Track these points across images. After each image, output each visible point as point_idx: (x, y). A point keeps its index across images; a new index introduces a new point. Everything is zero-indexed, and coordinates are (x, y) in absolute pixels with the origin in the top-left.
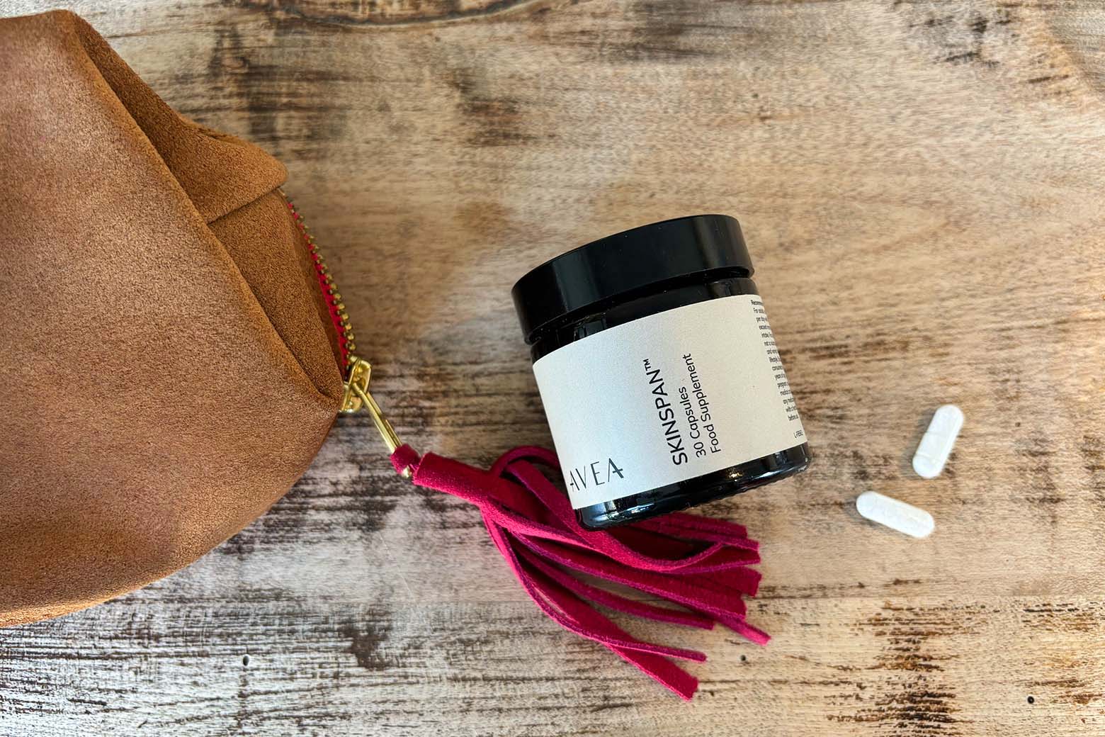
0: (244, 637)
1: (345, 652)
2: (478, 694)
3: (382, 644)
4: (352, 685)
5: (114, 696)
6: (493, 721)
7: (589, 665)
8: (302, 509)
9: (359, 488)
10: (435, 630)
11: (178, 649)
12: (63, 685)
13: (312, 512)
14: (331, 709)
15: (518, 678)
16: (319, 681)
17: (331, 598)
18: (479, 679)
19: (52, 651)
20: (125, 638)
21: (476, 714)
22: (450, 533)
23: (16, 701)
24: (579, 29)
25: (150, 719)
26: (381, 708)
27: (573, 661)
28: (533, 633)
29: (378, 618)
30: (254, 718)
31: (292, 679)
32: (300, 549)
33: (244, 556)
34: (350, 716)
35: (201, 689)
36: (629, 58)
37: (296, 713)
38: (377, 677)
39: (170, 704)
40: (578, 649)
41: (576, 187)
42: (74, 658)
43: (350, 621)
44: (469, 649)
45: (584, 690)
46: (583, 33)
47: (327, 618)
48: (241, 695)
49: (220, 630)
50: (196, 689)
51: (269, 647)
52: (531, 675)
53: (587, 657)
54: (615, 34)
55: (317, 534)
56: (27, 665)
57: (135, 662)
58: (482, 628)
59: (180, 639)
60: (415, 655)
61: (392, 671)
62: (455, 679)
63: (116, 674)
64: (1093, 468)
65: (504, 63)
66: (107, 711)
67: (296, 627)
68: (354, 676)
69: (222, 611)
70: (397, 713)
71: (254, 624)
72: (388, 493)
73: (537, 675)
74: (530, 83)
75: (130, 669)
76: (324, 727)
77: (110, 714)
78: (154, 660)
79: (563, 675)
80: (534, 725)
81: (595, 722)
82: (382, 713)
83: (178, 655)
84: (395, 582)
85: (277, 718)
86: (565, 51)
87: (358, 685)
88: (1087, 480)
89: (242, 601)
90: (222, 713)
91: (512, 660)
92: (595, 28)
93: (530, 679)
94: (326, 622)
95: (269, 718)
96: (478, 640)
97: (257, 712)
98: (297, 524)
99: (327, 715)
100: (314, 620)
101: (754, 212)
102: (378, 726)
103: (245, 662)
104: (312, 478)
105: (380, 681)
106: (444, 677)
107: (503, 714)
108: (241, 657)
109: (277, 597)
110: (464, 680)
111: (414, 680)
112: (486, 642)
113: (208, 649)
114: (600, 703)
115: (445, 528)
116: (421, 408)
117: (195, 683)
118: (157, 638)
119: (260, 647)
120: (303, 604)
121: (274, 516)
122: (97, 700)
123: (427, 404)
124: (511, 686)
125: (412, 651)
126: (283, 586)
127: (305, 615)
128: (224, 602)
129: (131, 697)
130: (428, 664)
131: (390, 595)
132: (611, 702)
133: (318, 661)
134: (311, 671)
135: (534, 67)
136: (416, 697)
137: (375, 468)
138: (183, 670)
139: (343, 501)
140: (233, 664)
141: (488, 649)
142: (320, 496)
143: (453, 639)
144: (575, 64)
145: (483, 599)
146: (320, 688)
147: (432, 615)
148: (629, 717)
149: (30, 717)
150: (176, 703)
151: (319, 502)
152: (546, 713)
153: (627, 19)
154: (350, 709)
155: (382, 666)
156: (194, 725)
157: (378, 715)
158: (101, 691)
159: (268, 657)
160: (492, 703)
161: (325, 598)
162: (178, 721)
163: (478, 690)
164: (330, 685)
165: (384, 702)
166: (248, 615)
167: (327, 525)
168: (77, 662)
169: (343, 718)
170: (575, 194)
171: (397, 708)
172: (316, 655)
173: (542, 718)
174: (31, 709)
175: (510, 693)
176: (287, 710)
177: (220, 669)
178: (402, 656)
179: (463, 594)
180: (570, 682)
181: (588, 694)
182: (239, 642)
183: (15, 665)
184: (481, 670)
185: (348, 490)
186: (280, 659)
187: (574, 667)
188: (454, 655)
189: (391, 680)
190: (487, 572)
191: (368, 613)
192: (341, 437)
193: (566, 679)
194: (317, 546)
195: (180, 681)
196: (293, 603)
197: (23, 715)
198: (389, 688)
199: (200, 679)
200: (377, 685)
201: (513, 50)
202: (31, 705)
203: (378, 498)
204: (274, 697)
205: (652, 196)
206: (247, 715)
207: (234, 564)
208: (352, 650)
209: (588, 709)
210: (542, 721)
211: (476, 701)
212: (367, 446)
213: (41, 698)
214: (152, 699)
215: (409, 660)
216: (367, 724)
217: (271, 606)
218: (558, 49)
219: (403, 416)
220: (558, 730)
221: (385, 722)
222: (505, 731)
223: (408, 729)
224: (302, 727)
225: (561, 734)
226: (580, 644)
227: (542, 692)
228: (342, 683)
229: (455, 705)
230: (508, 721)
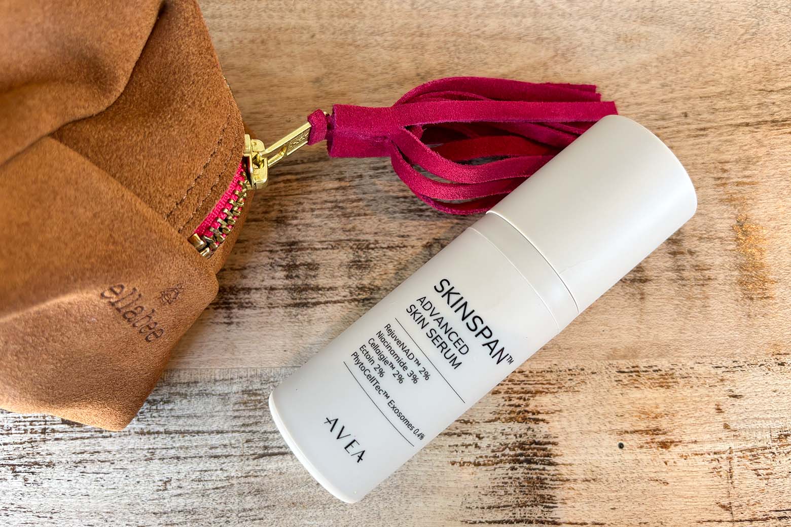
2: (160, 446)
4: (57, 439)
6: (172, 468)
7: (252, 421)
14: (39, 459)
15: (194, 432)
16: (28, 436)
18: (162, 433)
21: (158, 462)
26: (80, 457)
27: (239, 417)
28: (207, 395)
31: (8, 434)
34: (54, 465)
37: (11, 462)
38: (78, 431)
40: (243, 407)
41: (251, 31)
44: (154, 407)
45: (248, 441)
52: (205, 429)
53: (251, 414)
58: (165, 390)
61: (89, 426)
62: (142, 433)
64: (674, 254)
68: (58, 431)
70: (93, 461)
73: (210, 429)
76: (33, 473)
79: (230, 429)
80: (206, 471)
81: (257, 468)
82: (80, 462)
87: (61, 439)
88: (669, 264)
91: (189, 416)
93: (204, 432)
96: (161, 400)
99: (36, 463)
101: (398, 48)
102: (76, 473)
105: (79, 435)
106: (133, 432)
107: (181, 462)
110: (149, 433)
111: (107, 434)
112: (168, 402)
114: (261, 452)
124: (188, 437)
132: (270, 451)
133: (29, 419)
134: (23, 428)
136: (109, 448)
141: (170, 408)
146: (30, 442)
148: (285, 464)
152: (216, 460)
154: (54, 459)
157: (77, 463)
160: (172, 452)
163: (159, 442)
164: (38, 439)
165: (82, 453)
169: (48, 466)
170: (250, 36)
171: (92, 458)
173: (213, 464)
175: (186, 444)
176: (4, 459)
180: (236, 434)
181: (251, 444)
184: (164, 425)
187: (240, 422)
188: (141, 413)
189: (88, 435)
193: (233, 432)
198: (86, 441)
200: (77, 439)
205: (313, 36)
209: (251, 457)
210: (213, 467)
211: (158, 451)
216: (68, 471)
220: (225, 475)
221: (83, 469)
222: (181, 476)
223: (101, 475)
224: (16, 474)
225: (228, 478)
226: (245, 403)
227: (213, 442)
228: (48, 438)
229: (142, 454)
230: (184, 467)
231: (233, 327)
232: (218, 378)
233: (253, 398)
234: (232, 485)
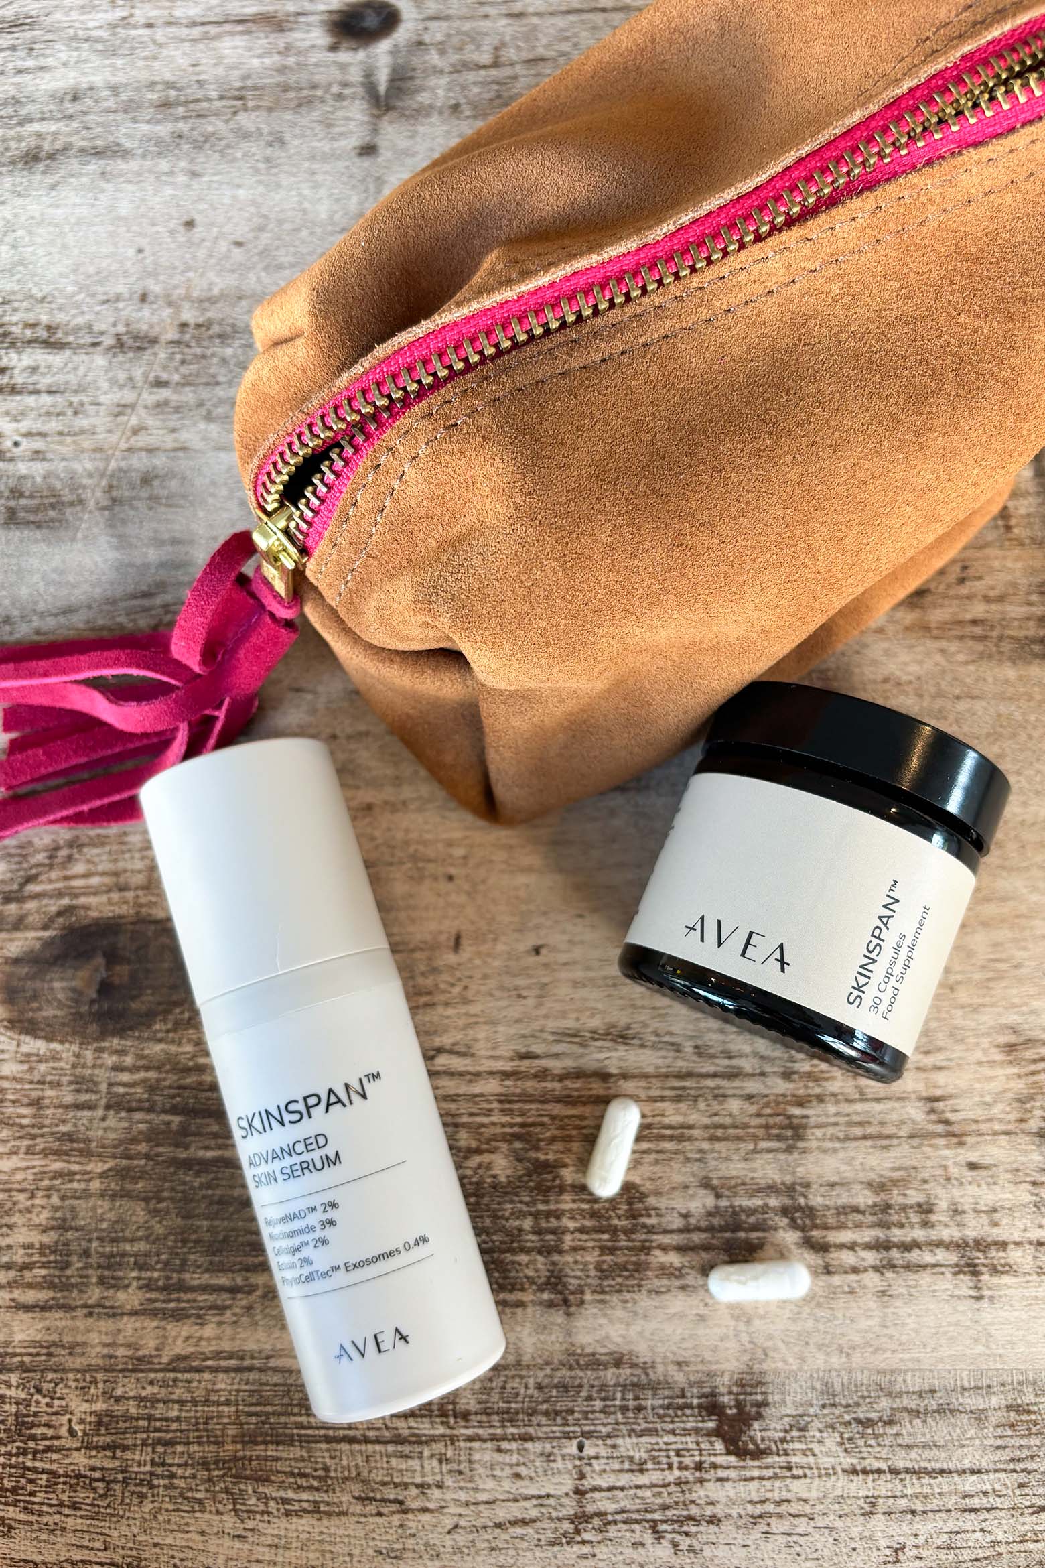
0: (577, 1415)
1: (709, 1434)
2: (883, 1492)
3: (756, 1425)
4: (720, 1479)
5: (414, 1491)
6: (905, 1528)
7: (1025, 1453)
8: (645, 1249)
9: (716, 1221)
10: (824, 1406)
11: (491, 1431)
12: (347, 1479)
13: (657, 1253)
14: (694, 1511)
15: (934, 1471)
16: (675, 1474)
17: (687, 1363)
18: (884, 1471)
19: (331, 1433)
20: (422, 1416)
21: (883, 1517)
22: (836, 1280)
23: (285, 1501)
24: (968, 617)
25: (462, 1523)
26: (759, 1509)
27: (1005, 1447)
28: (951, 1411)
29: (749, 1390)
30: (596, 1522)
31: (641, 1471)
32: (644, 1301)
33: (572, 1309)
34: (720, 1520)
35: (527, 1482)
36: (1036, 656)
37: (649, 1516)
38: (753, 1468)
39: (487, 1503)
40: (1009, 1432)
42: (359, 1442)
43: (713, 1395)
44: (870, 1431)
45: (1021, 1486)
46: (974, 622)
47: (683, 1390)
48: (579, 1492)
49: (545, 1406)
50: (520, 1483)
51: (609, 1429)
52: (951, 1466)
53: (1023, 1442)
54: (1016, 623)
55: (665, 1282)
56: (297, 1452)
57: (438, 1447)
58: (884, 1403)
59: (496, 1417)
60: (800, 1439)
61: (770, 1460)
62: (853, 1471)
63: (415, 1464)
65: (874, 663)
66: (405, 1512)
67: (643, 1403)
68: (721, 1467)
69: (547, 1381)
70: (780, 1516)
71: (589, 1398)
72: (755, 1228)
73: (960, 1466)
74: (909, 689)
75: (432, 1456)
76: (687, 1534)
77: (410, 1516)
78: (462, 1444)
79: (992, 1466)
80: (958, 1532)
81: (1037, 1528)
82: (760, 1517)
83: (494, 1438)
84: (769, 1344)
85: (625, 1522)
86: (953, 647)
87: (727, 1479)
89: (571, 1368)
90: (554, 1514)
91: (925, 1446)
92: (989, 616)
93: (950, 1471)
94: (683, 1396)
95: (615, 1522)
96: (880, 1419)
97: (600, 1514)
98: (640, 1268)
99: (690, 1518)
100: (666, 1392)
102: (756, 1534)
103: (581, 1448)
104: (655, 1209)
105: (756, 1473)
106: (839, 1469)
107: (918, 1519)
108: (575, 1442)
109: (618, 1363)
110: (865, 1472)
111: (800, 1472)
112: (890, 1422)
113: (531, 1430)
115: (829, 1273)
116: (790, 1117)
117: (518, 1476)
118: (465, 1416)
119: (599, 1428)
120: (650, 1371)
121: (608, 1258)
122: (392, 1497)
123: (797, 1111)
124: (926, 1480)
125: (795, 1433)
126: (625, 1349)
127: (654, 1387)
128: (548, 1371)
129: (436, 1493)
130: (816, 1451)
131: (764, 1361)
133: (674, 1446)
134: (665, 1460)
135: (914, 668)
136: (805, 1495)
137: (735, 1195)
138: (498, 1457)
139: (697, 1238)
140: (565, 1451)
141: (894, 1431)
142: (666, 1232)
143: (847, 1417)
144: (967, 663)
145: (883, 1365)
146: (678, 1484)
147: (818, 1386)
149: (303, 1521)
150: (493, 1502)
151: (666, 1239)
152: (973, 1515)
153: (1030, 604)
154: (719, 1510)
155: (758, 1454)
156: (519, 1531)
157: (757, 1519)
158: (396, 1485)
159: (609, 1442)
160: (903, 1503)
161: (679, 1364)
162: (498, 1526)
163: (884, 1486)
164: (691, 1478)
165: (763, 1502)
166: (580, 1386)
167: (679, 1270)
168: (363, 1447)
169: (710, 1522)
171: (778, 1510)
172: (671, 1438)
173: (968, 1522)
174: (305, 1511)
175: (926, 1490)
176: (638, 1511)
177: (548, 1457)
178: (783, 1440)
179: (857, 1359)
180: (1002, 1475)
181: (1026, 1490)
182: (571, 1422)
183: (282, 1452)
184: (887, 1460)
185: (703, 1224)
186: (626, 1445)
187: (1005, 1455)
188: (850, 1439)
189: (770, 1473)
190: (885, 1331)
191: (736, 1384)
192: (690, 1155)
193: (996, 1471)
194: (667, 1296)
195: (498, 1472)
196: (638, 1371)
197: (295, 1519)
198: (768, 1484)
199: (523, 1471)
200: (752, 1479)
201: (885, 645)
202: (305, 1505)
203: (742, 1235)
204: (620, 1494)
206: (585, 1518)
207: (559, 1320)
208: (717, 1433)
209: (1027, 1511)
210: (969, 1526)
211: (881, 1501)
212: (723, 1166)
213: (317, 1496)
214: (463, 1496)
215: (791, 1446)
216: (742, 1531)
217: (610, 1375)
218: (943, 644)
219: (767, 1127)
220: (989, 1539)
221: (766, 1528)
222: (921, 1540)
223: (795, 1538)
224: (658, 1536)
225: (994, 1543)
226: (1012, 1426)
227: (967, 1488)
228: (707, 1476)
229: (854, 1506)
230: (925, 1527)
231: (985, 1304)
232: (966, 1385)
233: (1024, 1417)
234: (1000, 1554)
